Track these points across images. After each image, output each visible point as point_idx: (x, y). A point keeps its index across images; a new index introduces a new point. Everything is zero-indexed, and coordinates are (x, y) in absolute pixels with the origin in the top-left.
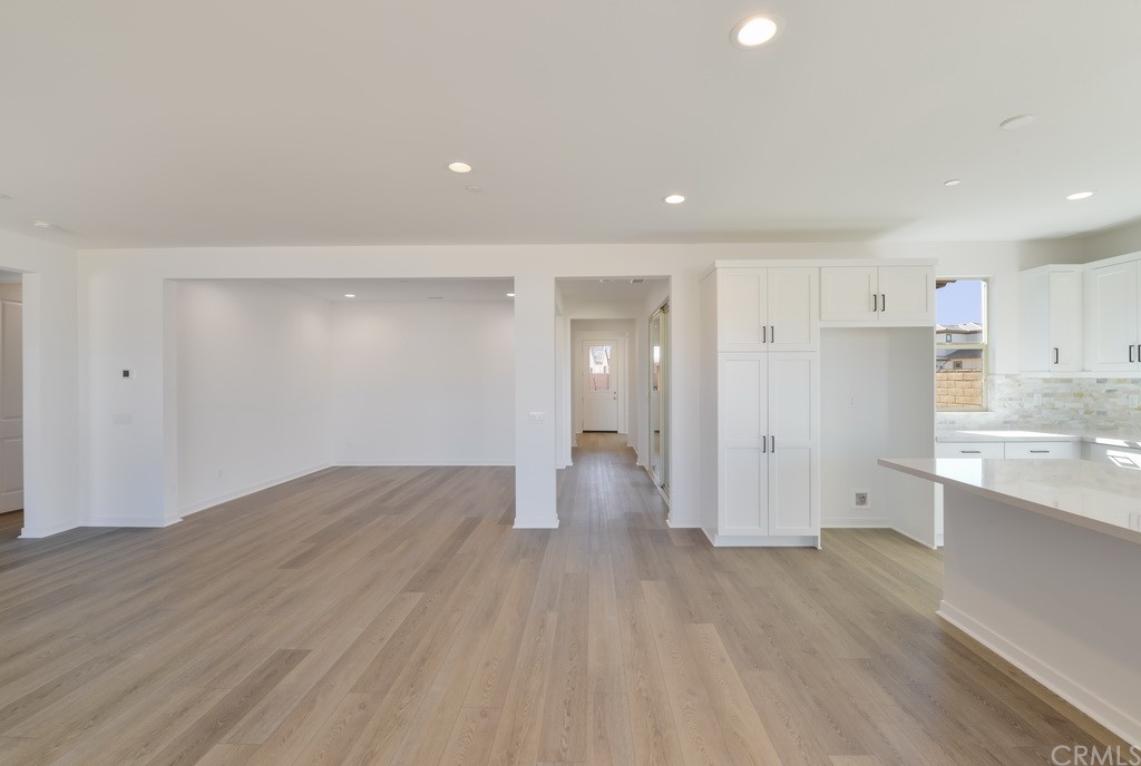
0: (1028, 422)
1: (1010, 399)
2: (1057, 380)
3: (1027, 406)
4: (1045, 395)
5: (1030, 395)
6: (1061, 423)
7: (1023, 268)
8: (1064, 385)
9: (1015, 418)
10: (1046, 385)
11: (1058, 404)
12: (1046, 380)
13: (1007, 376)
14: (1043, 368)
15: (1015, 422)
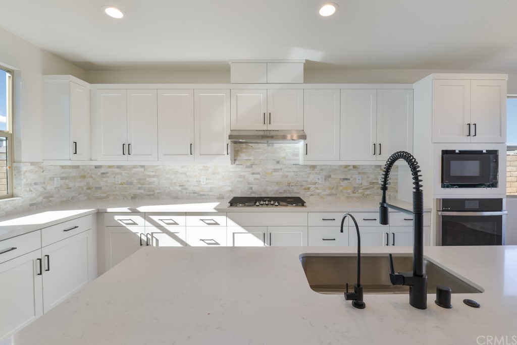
0: (50, 201)
1: (36, 184)
2: (70, 167)
3: (50, 188)
4: (62, 178)
5: (52, 179)
6: (73, 198)
7: (45, 73)
8: (74, 170)
9: (40, 199)
10: (63, 171)
11: (71, 185)
12: (63, 167)
13: (32, 164)
14: (66, 158)
15: (40, 203)
